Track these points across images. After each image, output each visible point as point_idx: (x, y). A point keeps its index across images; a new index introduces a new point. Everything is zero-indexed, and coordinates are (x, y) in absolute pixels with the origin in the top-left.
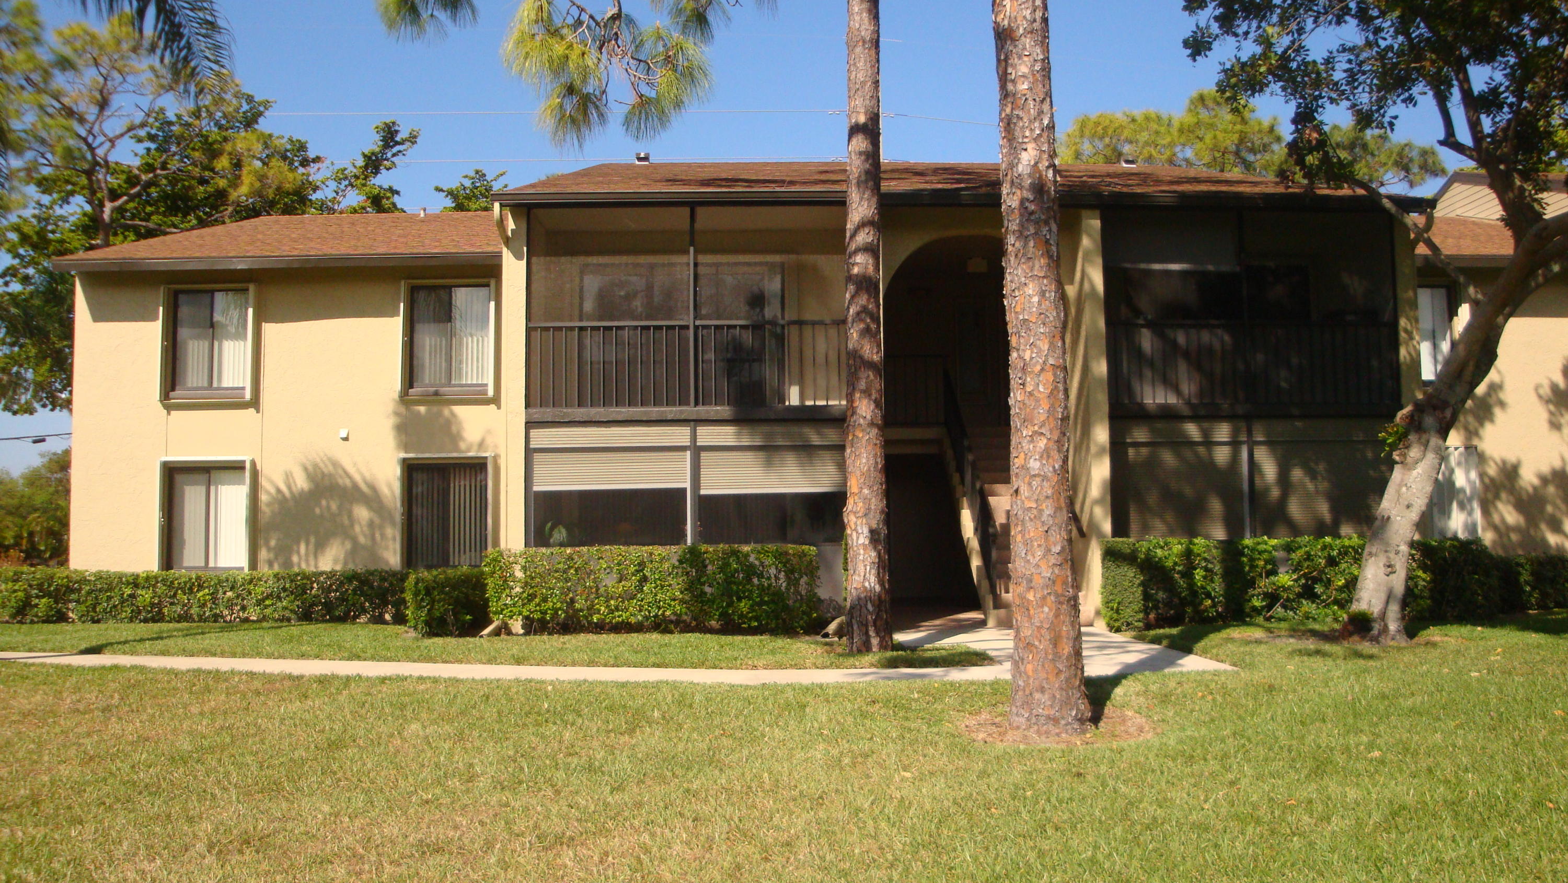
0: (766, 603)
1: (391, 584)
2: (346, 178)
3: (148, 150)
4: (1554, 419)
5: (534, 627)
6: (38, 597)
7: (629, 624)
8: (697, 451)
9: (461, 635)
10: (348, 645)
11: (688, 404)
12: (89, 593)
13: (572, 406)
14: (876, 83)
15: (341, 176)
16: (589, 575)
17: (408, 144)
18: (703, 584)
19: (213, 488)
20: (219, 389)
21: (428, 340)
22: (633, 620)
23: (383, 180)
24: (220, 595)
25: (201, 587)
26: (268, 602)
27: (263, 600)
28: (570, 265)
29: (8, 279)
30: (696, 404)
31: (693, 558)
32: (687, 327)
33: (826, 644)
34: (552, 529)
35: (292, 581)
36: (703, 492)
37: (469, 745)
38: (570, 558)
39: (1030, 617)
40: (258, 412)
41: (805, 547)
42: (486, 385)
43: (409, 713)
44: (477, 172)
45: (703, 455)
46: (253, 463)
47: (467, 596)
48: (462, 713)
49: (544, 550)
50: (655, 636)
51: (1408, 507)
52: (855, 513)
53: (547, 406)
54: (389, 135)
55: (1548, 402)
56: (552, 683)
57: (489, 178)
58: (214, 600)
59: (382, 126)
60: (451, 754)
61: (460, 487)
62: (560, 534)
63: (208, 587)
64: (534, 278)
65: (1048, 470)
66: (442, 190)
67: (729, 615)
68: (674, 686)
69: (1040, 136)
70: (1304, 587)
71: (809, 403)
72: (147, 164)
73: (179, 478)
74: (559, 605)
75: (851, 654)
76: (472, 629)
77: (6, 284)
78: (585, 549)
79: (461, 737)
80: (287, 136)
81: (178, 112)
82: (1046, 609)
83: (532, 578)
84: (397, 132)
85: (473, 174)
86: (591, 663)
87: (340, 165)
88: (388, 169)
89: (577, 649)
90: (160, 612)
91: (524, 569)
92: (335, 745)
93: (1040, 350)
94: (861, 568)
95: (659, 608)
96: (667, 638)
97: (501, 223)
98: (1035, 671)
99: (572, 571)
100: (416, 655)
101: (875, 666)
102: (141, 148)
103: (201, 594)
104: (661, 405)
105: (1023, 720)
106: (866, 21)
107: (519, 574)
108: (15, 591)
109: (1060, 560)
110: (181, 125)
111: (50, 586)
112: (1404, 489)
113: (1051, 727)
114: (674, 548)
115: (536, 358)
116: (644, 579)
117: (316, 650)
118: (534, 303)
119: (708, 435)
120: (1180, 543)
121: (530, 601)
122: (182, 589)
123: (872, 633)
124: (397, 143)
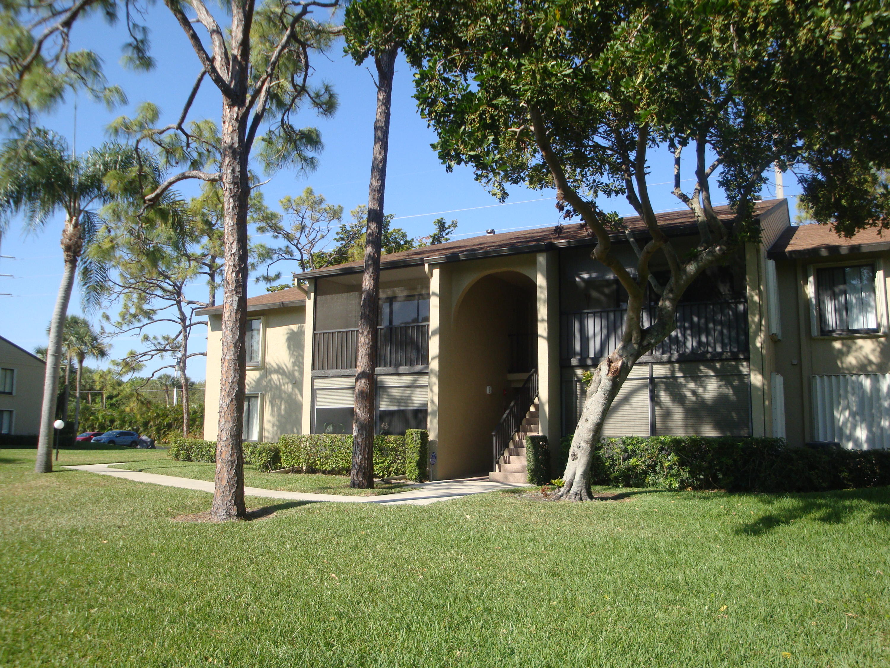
17: (453, 228)
51: (587, 420)
53: (321, 369)
54: (442, 225)
59: (436, 221)
62: (330, 428)
64: (318, 310)
80: (399, 231)
84: (444, 223)
112: (585, 410)
115: (317, 347)
118: (317, 322)
124: (446, 229)
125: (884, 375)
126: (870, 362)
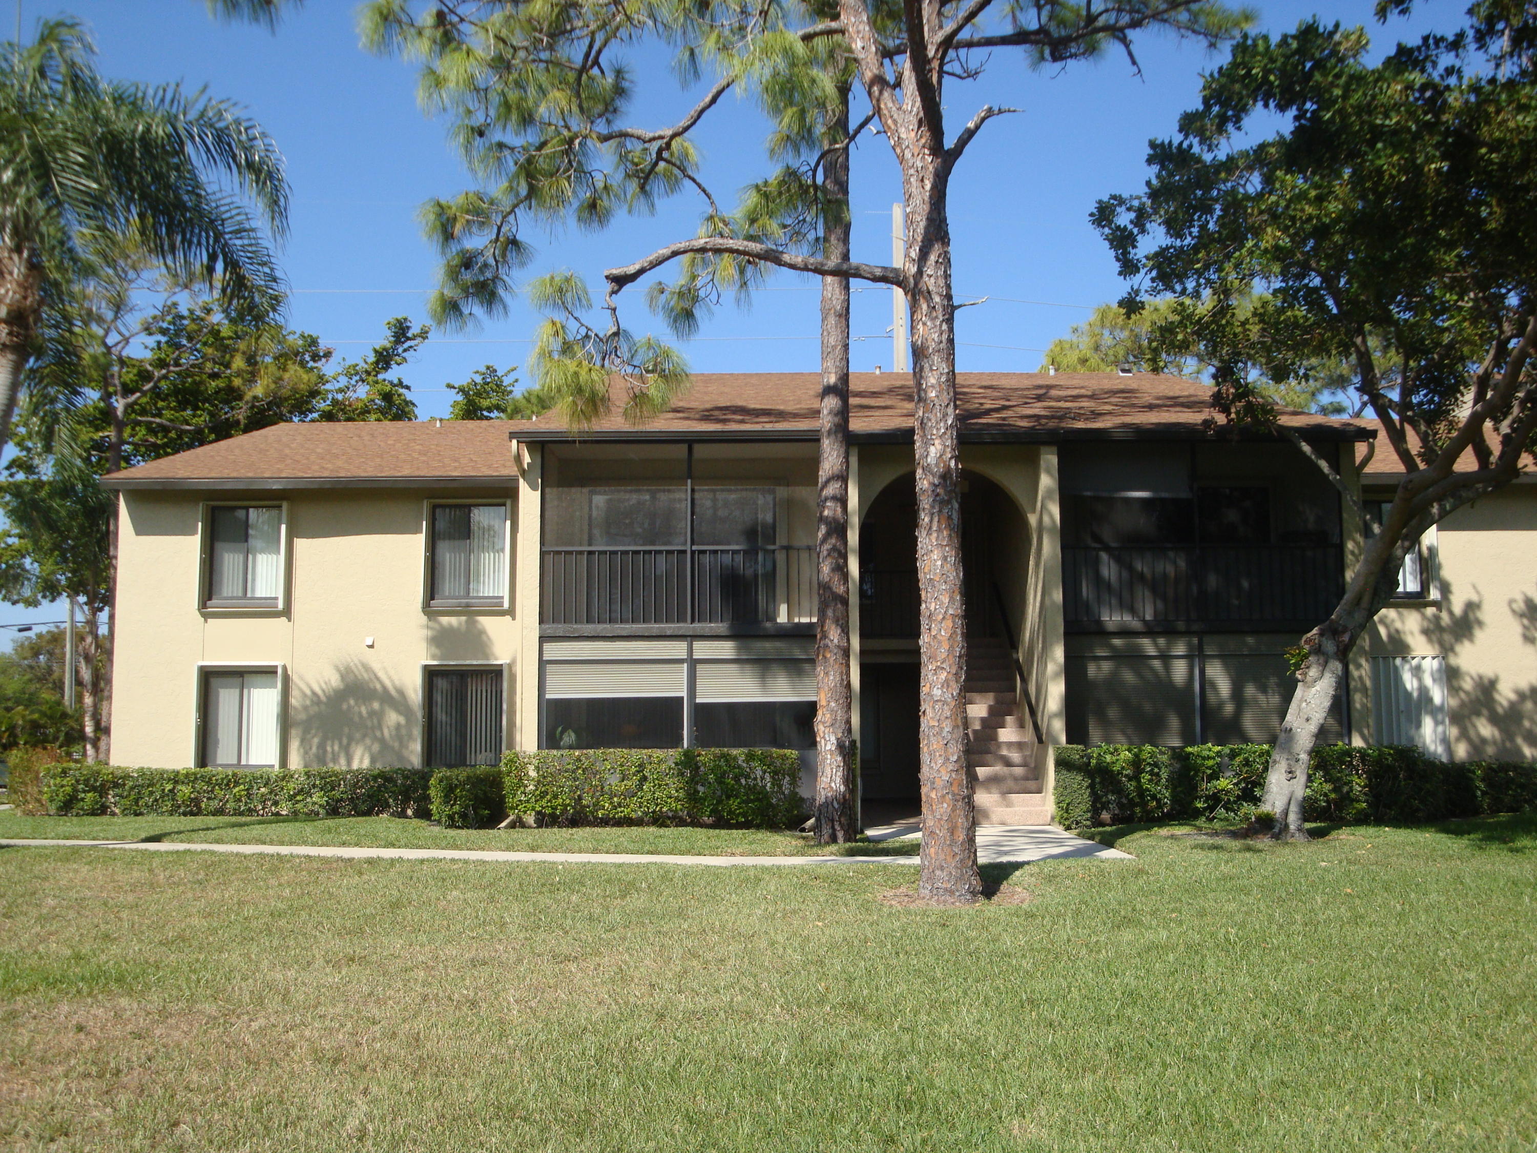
0: (752, 801)
1: (413, 781)
2: (357, 374)
3: (159, 343)
4: (1528, 633)
5: (546, 820)
6: (84, 791)
7: (631, 819)
8: (693, 663)
9: (480, 828)
10: (382, 835)
11: (685, 621)
12: (132, 788)
13: (581, 622)
14: (846, 347)
15: (352, 372)
16: (595, 775)
17: (419, 340)
18: (697, 783)
19: (246, 691)
20: (253, 598)
21: (447, 555)
22: (633, 815)
23: (393, 374)
24: (254, 791)
25: (237, 784)
26: (298, 798)
27: (295, 795)
28: (579, 494)
29: (14, 470)
30: (693, 621)
31: (689, 761)
32: (685, 552)
33: (804, 838)
34: (562, 733)
35: (322, 778)
36: (698, 701)
37: (499, 905)
38: (579, 759)
39: (933, 811)
40: (290, 620)
41: (788, 752)
42: (502, 597)
43: (448, 883)
44: (488, 368)
45: (699, 667)
46: (285, 668)
47: (485, 793)
48: (491, 885)
49: (555, 752)
50: (652, 829)
51: (1308, 720)
52: (824, 723)
53: (559, 622)
54: (401, 331)
55: (1522, 615)
56: (562, 863)
57: (499, 374)
58: (249, 796)
59: (393, 321)
60: (485, 910)
61: (476, 691)
62: (570, 737)
63: (243, 784)
64: (547, 506)
65: (948, 696)
66: (454, 388)
67: (719, 812)
68: (661, 866)
69: (945, 433)
70: (1244, 790)
71: (796, 620)
72: (159, 359)
73: (214, 682)
74: (568, 801)
75: (819, 845)
76: (491, 822)
77: (12, 475)
78: (591, 751)
79: (492, 899)
80: (299, 333)
81: (192, 307)
82: (945, 805)
83: (544, 777)
84: (408, 328)
85: (484, 370)
86: (595, 851)
87: (350, 362)
88: (399, 364)
89: (583, 839)
90: (198, 805)
91: (538, 769)
92: (396, 905)
93: (942, 603)
94: (828, 771)
95: (657, 805)
96: (662, 831)
97: (518, 458)
98: (937, 853)
99: (580, 771)
100: (444, 844)
101: (835, 855)
102: (151, 341)
103: (237, 789)
104: (662, 622)
105: (927, 892)
106: (837, 291)
107: (533, 774)
108: (62, 786)
109: (956, 767)
110: (193, 320)
111: (96, 780)
112: (1304, 704)
113: (948, 898)
114: (671, 752)
115: (549, 579)
116: (645, 778)
117: (354, 838)
118: (548, 528)
119: (702, 649)
120: (1129, 750)
121: (542, 798)
122: (219, 785)
123: (837, 827)
124: (409, 339)
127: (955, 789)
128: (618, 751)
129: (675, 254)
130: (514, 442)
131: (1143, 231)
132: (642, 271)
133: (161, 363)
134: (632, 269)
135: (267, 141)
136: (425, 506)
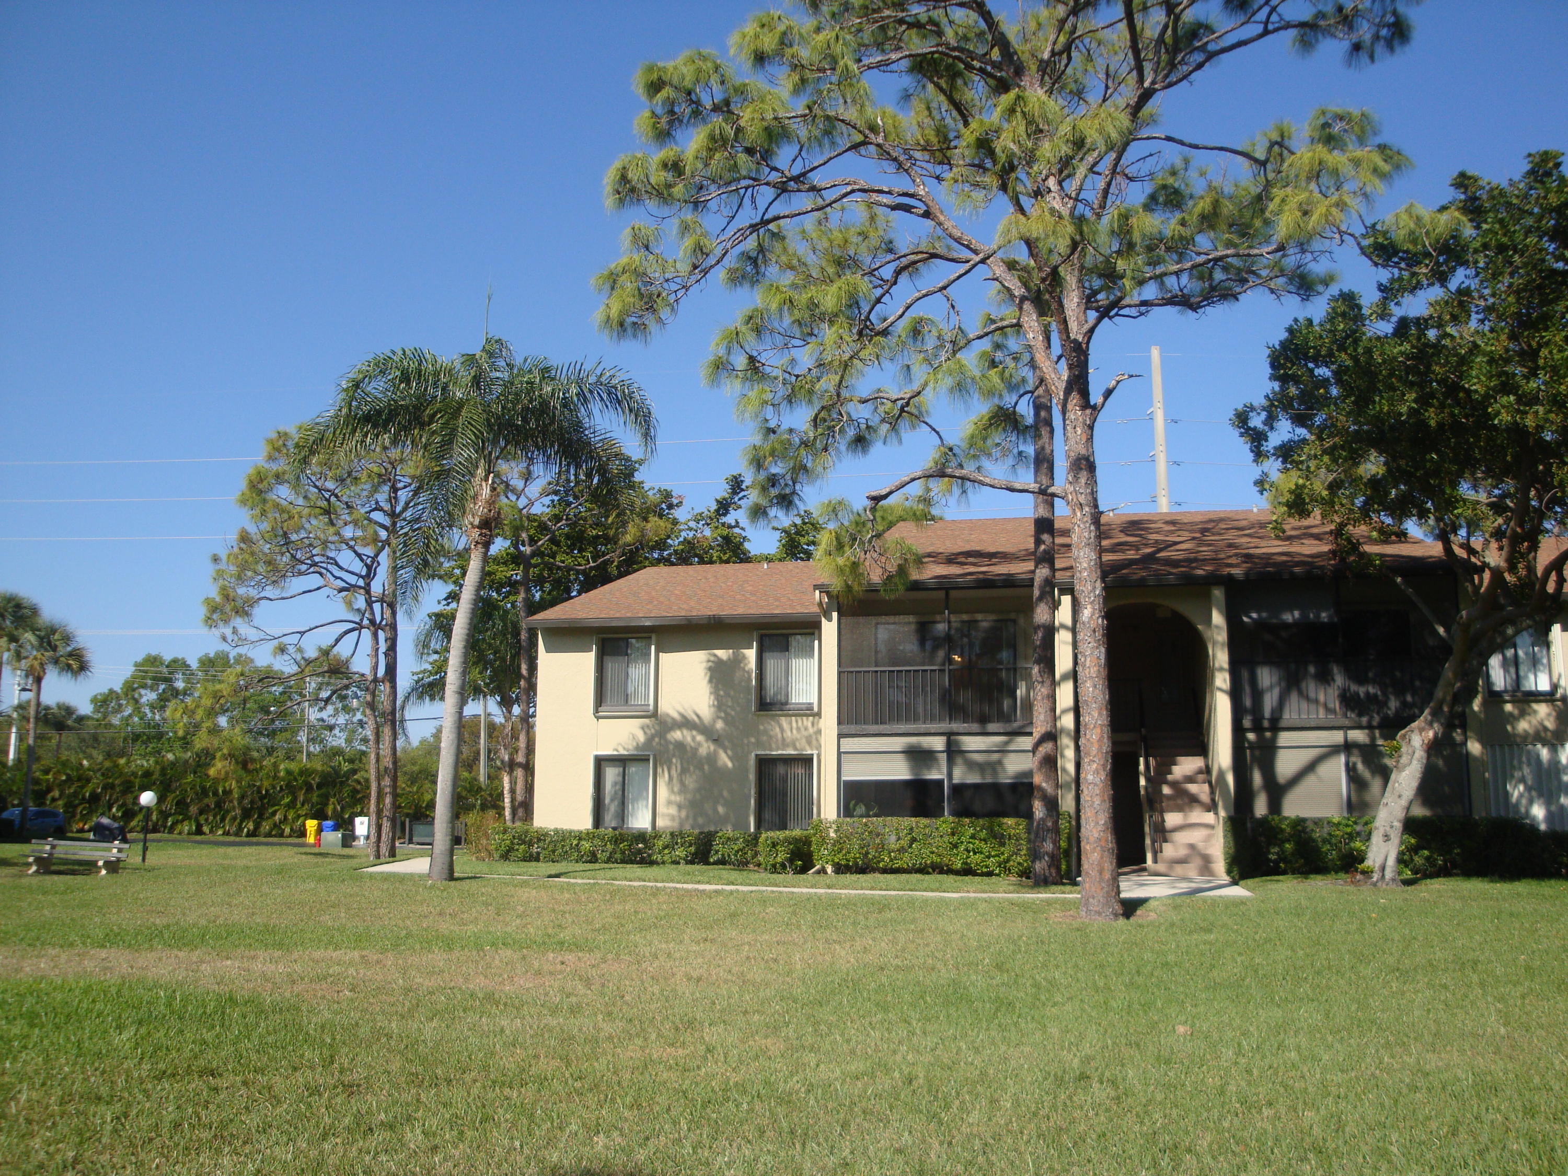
2: (703, 519)
3: (553, 501)
5: (840, 869)
6: (518, 844)
7: (903, 868)
8: (951, 753)
9: (796, 873)
11: (945, 722)
12: (550, 842)
13: (868, 724)
15: (699, 517)
16: (877, 836)
19: (627, 772)
20: (632, 705)
22: (905, 866)
23: (731, 518)
24: (635, 846)
25: (622, 841)
27: (663, 850)
30: (950, 722)
32: (943, 671)
33: (1023, 882)
34: (855, 805)
35: (682, 838)
36: (954, 782)
38: (866, 825)
40: (657, 721)
42: (813, 704)
43: (767, 904)
45: (953, 756)
46: (657, 755)
47: (799, 849)
49: (849, 819)
50: (918, 876)
51: (1399, 796)
52: (1038, 798)
53: (852, 723)
54: (736, 484)
58: (631, 849)
59: (730, 477)
61: (795, 773)
62: (861, 809)
63: (627, 841)
65: (1098, 780)
72: (554, 515)
73: (605, 766)
74: (858, 855)
76: (804, 870)
78: (875, 819)
80: (657, 488)
82: (1096, 854)
83: (841, 838)
84: (742, 481)
87: (697, 509)
88: (735, 510)
90: (595, 856)
91: (836, 831)
94: (1041, 833)
95: (923, 858)
97: (820, 602)
99: (867, 833)
100: (768, 883)
103: (623, 845)
104: (927, 723)
105: (1084, 913)
107: (832, 835)
108: (504, 840)
111: (526, 837)
112: (1397, 784)
115: (844, 692)
116: (913, 839)
117: (706, 879)
118: (843, 654)
121: (839, 852)
122: (609, 842)
123: (1047, 874)
124: (743, 490)
125: (1562, 745)
126: (1545, 729)
127: (1103, 843)
128: (895, 819)
129: (913, 480)
130: (817, 592)
131: (1272, 428)
132: (891, 493)
133: (557, 518)
134: (884, 492)
135: (642, 393)
136: (755, 635)
